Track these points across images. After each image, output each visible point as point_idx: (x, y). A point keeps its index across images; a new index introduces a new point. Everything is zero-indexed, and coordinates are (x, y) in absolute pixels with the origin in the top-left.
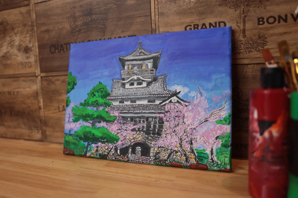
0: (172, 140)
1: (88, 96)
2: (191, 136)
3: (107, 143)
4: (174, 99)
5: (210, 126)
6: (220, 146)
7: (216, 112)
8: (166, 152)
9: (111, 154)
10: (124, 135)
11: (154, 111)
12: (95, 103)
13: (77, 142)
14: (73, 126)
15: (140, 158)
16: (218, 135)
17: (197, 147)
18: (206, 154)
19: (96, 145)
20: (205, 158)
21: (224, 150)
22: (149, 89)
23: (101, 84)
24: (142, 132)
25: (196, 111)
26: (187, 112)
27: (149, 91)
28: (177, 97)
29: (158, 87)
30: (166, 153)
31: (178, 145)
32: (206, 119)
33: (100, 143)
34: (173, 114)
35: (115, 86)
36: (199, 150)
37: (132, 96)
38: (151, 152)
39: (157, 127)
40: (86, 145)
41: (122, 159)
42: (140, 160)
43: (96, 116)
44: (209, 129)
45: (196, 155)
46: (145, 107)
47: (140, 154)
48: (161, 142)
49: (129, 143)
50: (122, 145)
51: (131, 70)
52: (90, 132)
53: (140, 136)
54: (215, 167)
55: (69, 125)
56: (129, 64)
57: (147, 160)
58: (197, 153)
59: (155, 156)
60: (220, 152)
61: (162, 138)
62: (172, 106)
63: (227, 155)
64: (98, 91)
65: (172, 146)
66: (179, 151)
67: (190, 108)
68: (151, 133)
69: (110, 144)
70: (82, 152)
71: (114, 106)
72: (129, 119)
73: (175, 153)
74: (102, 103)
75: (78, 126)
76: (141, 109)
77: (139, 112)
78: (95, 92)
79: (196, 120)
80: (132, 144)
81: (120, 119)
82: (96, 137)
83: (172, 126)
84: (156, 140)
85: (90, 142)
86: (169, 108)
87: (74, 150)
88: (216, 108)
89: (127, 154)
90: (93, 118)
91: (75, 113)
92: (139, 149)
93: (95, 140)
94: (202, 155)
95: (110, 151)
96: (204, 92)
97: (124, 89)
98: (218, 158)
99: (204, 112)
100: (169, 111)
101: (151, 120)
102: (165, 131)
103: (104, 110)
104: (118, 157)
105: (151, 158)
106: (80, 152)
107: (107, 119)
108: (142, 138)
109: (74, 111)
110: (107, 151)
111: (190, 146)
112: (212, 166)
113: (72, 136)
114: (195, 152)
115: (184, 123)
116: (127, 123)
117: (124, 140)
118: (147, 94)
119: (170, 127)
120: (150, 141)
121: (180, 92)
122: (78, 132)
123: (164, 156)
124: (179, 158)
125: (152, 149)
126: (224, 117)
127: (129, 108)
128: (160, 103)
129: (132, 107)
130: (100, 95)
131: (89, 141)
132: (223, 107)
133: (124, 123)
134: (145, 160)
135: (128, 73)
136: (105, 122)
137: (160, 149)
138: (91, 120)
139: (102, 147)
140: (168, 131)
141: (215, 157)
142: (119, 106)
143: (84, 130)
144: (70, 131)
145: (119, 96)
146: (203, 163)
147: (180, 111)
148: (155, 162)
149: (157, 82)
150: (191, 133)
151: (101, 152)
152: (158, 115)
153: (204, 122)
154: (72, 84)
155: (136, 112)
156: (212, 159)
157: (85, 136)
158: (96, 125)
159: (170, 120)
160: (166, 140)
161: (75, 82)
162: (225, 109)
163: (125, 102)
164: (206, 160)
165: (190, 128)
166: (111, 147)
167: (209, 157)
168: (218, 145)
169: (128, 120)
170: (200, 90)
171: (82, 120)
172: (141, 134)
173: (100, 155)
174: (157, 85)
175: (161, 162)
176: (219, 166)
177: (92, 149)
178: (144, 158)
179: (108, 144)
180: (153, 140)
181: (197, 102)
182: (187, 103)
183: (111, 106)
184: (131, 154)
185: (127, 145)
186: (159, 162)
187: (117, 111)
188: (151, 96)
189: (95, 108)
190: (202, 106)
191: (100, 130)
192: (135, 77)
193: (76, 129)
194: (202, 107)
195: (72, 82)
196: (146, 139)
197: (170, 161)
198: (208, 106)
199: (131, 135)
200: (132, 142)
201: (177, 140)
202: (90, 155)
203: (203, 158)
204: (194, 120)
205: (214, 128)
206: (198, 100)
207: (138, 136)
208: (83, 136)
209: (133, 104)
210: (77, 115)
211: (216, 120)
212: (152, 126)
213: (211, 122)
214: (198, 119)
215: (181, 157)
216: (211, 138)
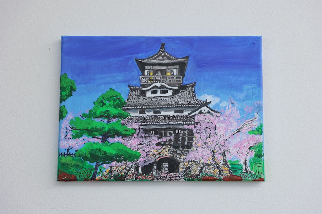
0: (204, 152)
1: (95, 105)
2: (224, 147)
3: (124, 161)
4: (205, 109)
5: (242, 136)
6: (253, 156)
7: (249, 123)
8: (197, 166)
9: (131, 174)
10: (146, 151)
11: (183, 123)
12: (106, 113)
13: (80, 164)
14: (73, 144)
15: (168, 175)
16: (251, 145)
17: (230, 158)
18: (240, 165)
19: (109, 165)
20: (239, 169)
21: (258, 160)
22: (175, 98)
23: (112, 91)
24: (169, 146)
25: (228, 122)
26: (219, 123)
27: (176, 100)
28: (208, 107)
29: (186, 96)
30: (197, 168)
31: (211, 157)
32: (239, 130)
33: (114, 163)
34: (204, 125)
35: (132, 94)
36: (232, 161)
37: (154, 105)
38: (181, 167)
39: (187, 140)
40: (94, 166)
41: (146, 178)
42: (168, 178)
43: (108, 130)
44: (242, 140)
45: (230, 167)
46: (172, 118)
47: (167, 171)
48: (191, 156)
49: (154, 159)
50: (145, 163)
51: (152, 76)
52: (100, 150)
53: (167, 150)
54: (250, 177)
55: (66, 142)
56: (149, 68)
57: (176, 177)
58: (230, 164)
59: (185, 171)
60: (253, 162)
61: (192, 151)
62: (203, 117)
63: (260, 165)
64: (109, 99)
65: (204, 159)
66: (212, 164)
67: (222, 118)
68: (179, 147)
69: (129, 163)
70: (88, 176)
71: (133, 118)
72: (152, 131)
73: (207, 166)
74: (115, 113)
75: (81, 143)
76: (167, 120)
77: (164, 123)
78: (105, 101)
79: (229, 131)
80: (157, 160)
81: (140, 132)
82: (108, 155)
83: (203, 138)
84: (186, 153)
85: (100, 162)
86: (200, 119)
87: (75, 174)
88: (248, 118)
89: (152, 172)
90: (103, 132)
91: (75, 127)
92: (166, 165)
93: (107, 159)
94: (236, 166)
95: (129, 170)
96: (235, 102)
97: (144, 98)
98: (252, 169)
99: (236, 123)
100: (199, 122)
101: (179, 133)
102: (196, 143)
103: (118, 122)
104: (140, 176)
105: (181, 173)
106: (86, 176)
107: (122, 133)
108: (170, 153)
109: (73, 125)
110: (125, 171)
111: (223, 158)
112: (246, 176)
113: (72, 156)
114: (229, 164)
115: (216, 134)
116: (150, 137)
117: (147, 156)
118: (173, 103)
119: (201, 139)
120: (179, 155)
121: (210, 102)
122: (81, 151)
123: (196, 171)
124: (212, 171)
125: (181, 164)
126: (256, 127)
127: (153, 119)
128: (189, 114)
129: (156, 119)
130: (112, 104)
131: (98, 161)
132: (255, 117)
133: (146, 137)
134: (173, 177)
135: (149, 78)
136: (121, 137)
137: (190, 163)
138: (101, 135)
139: (117, 167)
140: (199, 143)
141: (249, 167)
142: (139, 117)
143: (91, 148)
144: (68, 150)
145: (138, 106)
146: (237, 175)
147: (211, 122)
148: (186, 178)
149: (184, 91)
150: (224, 144)
151: (116, 173)
152: (186, 127)
153: (237, 133)
154: (69, 89)
155: (160, 123)
156: (246, 170)
157: (92, 155)
158: (107, 141)
159: (201, 131)
160: (197, 154)
161: (74, 87)
162: (257, 119)
163: (146, 112)
164: (240, 172)
165: (223, 139)
166: (130, 165)
167: (243, 167)
168: (251, 155)
169: (152, 133)
170: (232, 100)
171: (87, 135)
172: (168, 148)
173: (115, 176)
174: (185, 94)
175: (193, 178)
176: (254, 176)
177: (103, 171)
178: (173, 175)
179: (125, 163)
180: (182, 154)
181: (229, 113)
182: (218, 113)
183: (129, 118)
184: (156, 172)
185: (151, 162)
186: (190, 178)
187: (136, 123)
188: (178, 106)
189: (106, 120)
190: (234, 116)
191: (114, 147)
192: (158, 84)
193: (77, 146)
194: (234, 118)
195: (69, 87)
196: (174, 153)
197: (203, 175)
198: (240, 117)
199: (156, 151)
200: (157, 158)
201: (209, 152)
202: (100, 178)
203: (237, 169)
204: (226, 131)
205: (247, 138)
206: (230, 111)
207: (164, 151)
208: (89, 156)
209: (157, 114)
210: (79, 130)
211: (248, 130)
212: (181, 138)
213: (243, 133)
214: (230, 130)
215: (214, 170)
216: (244, 149)
